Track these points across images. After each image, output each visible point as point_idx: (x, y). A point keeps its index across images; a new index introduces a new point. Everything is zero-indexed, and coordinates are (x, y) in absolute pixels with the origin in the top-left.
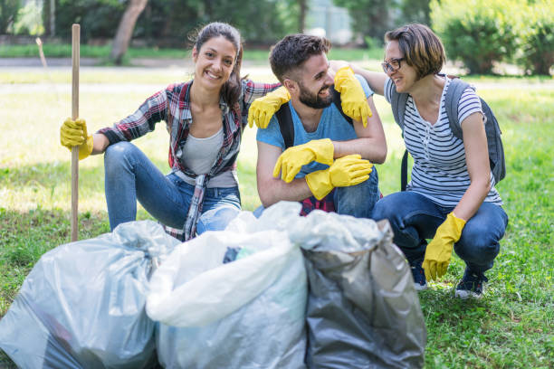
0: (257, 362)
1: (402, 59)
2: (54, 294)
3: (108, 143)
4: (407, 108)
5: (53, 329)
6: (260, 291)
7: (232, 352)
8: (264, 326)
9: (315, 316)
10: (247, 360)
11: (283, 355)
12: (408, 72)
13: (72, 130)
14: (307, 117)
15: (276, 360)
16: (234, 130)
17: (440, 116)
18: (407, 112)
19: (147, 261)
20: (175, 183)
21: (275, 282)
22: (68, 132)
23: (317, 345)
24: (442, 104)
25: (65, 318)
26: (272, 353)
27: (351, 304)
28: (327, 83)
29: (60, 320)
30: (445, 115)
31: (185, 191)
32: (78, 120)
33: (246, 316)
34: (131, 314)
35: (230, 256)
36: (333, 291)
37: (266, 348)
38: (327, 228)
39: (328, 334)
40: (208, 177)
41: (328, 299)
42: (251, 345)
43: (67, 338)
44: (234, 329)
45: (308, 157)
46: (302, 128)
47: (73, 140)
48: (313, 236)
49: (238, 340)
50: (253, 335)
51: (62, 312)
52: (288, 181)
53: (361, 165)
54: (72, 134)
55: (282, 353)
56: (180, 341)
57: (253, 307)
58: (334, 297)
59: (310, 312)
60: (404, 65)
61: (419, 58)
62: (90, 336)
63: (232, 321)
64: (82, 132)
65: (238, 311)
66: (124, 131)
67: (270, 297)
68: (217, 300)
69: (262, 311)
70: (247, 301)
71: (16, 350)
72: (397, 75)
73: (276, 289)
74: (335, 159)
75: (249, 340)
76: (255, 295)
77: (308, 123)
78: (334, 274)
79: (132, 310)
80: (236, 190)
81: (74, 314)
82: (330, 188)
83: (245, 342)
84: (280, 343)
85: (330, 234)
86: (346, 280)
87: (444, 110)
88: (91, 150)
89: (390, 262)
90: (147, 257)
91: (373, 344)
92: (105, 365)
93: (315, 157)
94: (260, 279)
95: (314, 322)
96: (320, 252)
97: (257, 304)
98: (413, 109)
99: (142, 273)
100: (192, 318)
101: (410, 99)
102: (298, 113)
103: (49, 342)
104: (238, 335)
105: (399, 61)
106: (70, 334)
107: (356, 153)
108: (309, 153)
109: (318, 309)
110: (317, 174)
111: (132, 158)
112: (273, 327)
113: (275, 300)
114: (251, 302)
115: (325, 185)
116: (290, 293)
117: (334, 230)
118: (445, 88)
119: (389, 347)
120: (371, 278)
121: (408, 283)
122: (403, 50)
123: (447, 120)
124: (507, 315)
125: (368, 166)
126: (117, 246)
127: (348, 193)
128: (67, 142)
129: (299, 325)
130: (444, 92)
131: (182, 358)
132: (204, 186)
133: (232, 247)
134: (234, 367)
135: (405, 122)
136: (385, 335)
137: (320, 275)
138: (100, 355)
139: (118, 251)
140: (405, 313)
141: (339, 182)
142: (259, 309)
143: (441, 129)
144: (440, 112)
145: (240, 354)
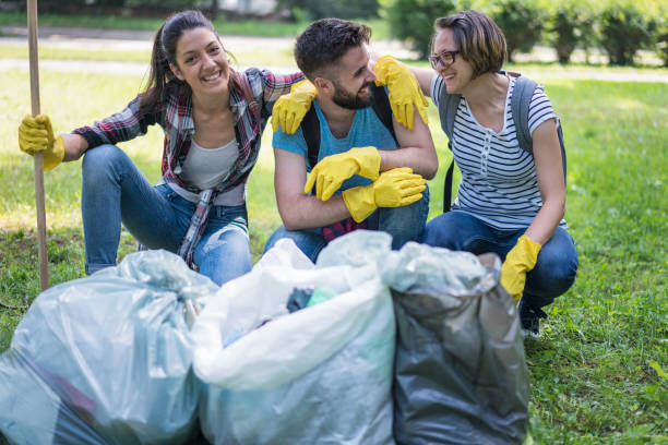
0: (340, 432)
1: (457, 52)
2: (65, 349)
3: (87, 145)
4: (459, 113)
5: (67, 395)
6: (342, 344)
7: (307, 421)
8: (348, 388)
9: (407, 373)
10: (326, 429)
11: (371, 423)
12: (462, 68)
13: (32, 131)
14: (336, 120)
15: (364, 430)
16: (251, 138)
17: (506, 124)
18: (458, 119)
19: (181, 305)
20: (166, 197)
21: (360, 333)
22: (27, 133)
23: (410, 409)
24: (508, 108)
25: (84, 381)
26: (359, 421)
27: (453, 358)
28: (369, 79)
29: (75, 383)
30: (512, 122)
31: (179, 208)
32: (38, 117)
33: (327, 374)
34: (177, 375)
35: (299, 300)
36: (432, 342)
37: (352, 415)
38: (425, 265)
39: (425, 395)
40: (215, 192)
41: (424, 352)
42: (333, 411)
43: (87, 406)
44: (311, 392)
45: (351, 169)
46: (329, 133)
47: (36, 143)
48: (408, 275)
49: (315, 406)
50: (336, 398)
51: (79, 373)
52: (324, 199)
53: (413, 181)
54: (33, 136)
55: (369, 420)
56: (235, 408)
57: (334, 364)
58: (432, 350)
59: (400, 368)
60: (459, 59)
61: (477, 52)
62: (121, 404)
63: (309, 381)
64: (45, 132)
65: (315, 368)
66: (108, 133)
67: (355, 351)
68: (291, 357)
69: (345, 369)
70: (327, 356)
71: (13, 423)
72: (449, 71)
73: (360, 341)
74: (380, 173)
75: (329, 404)
76: (335, 350)
77: (337, 126)
78: (432, 321)
79: (178, 370)
80: (242, 210)
81: (97, 375)
82: (373, 209)
83: (324, 408)
84: (368, 408)
85: (427, 271)
86: (449, 329)
87: (510, 115)
88: (62, 155)
89: (501, 305)
90: (181, 299)
91: (478, 407)
92: (142, 440)
93: (359, 169)
94: (343, 329)
95: (405, 381)
96: (415, 295)
97: (339, 359)
98: (466, 114)
99: (181, 321)
100: (259, 379)
101: (463, 102)
102: (324, 114)
103: (61, 412)
104: (315, 399)
105: (453, 54)
106: (94, 402)
107: (405, 166)
108: (352, 165)
109: (412, 365)
110: (357, 190)
111: (119, 166)
112: (361, 388)
113: (362, 355)
114: (332, 358)
115: (368, 204)
116: (379, 346)
117: (432, 266)
118: (510, 90)
119: (494, 408)
120: (480, 326)
121: (518, 332)
122: (459, 41)
123: (513, 129)
124: (577, 358)
125: (420, 182)
126: (139, 286)
127: (394, 216)
128: (28, 146)
129: (387, 385)
130: (509, 95)
131: (239, 429)
132: (210, 203)
133: (300, 287)
134: (309, 438)
135: (455, 130)
136: (490, 395)
137: (414, 322)
138: (137, 429)
139: (142, 293)
140: (515, 367)
141: (385, 202)
142: (342, 367)
143: (509, 138)
144: (505, 118)
145: (317, 423)
